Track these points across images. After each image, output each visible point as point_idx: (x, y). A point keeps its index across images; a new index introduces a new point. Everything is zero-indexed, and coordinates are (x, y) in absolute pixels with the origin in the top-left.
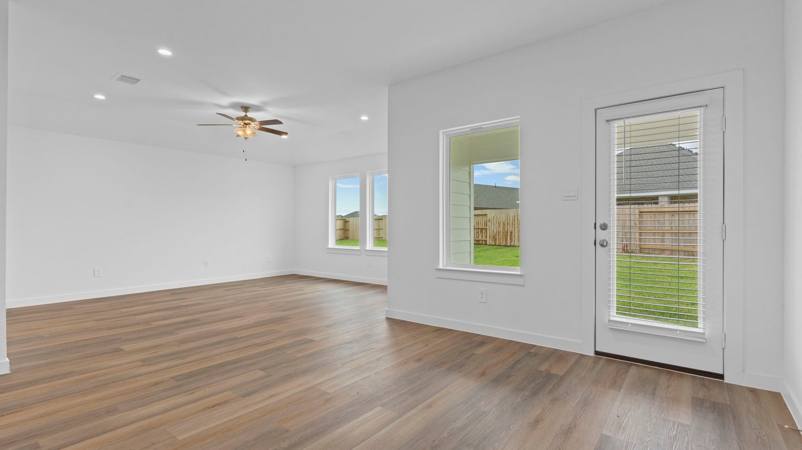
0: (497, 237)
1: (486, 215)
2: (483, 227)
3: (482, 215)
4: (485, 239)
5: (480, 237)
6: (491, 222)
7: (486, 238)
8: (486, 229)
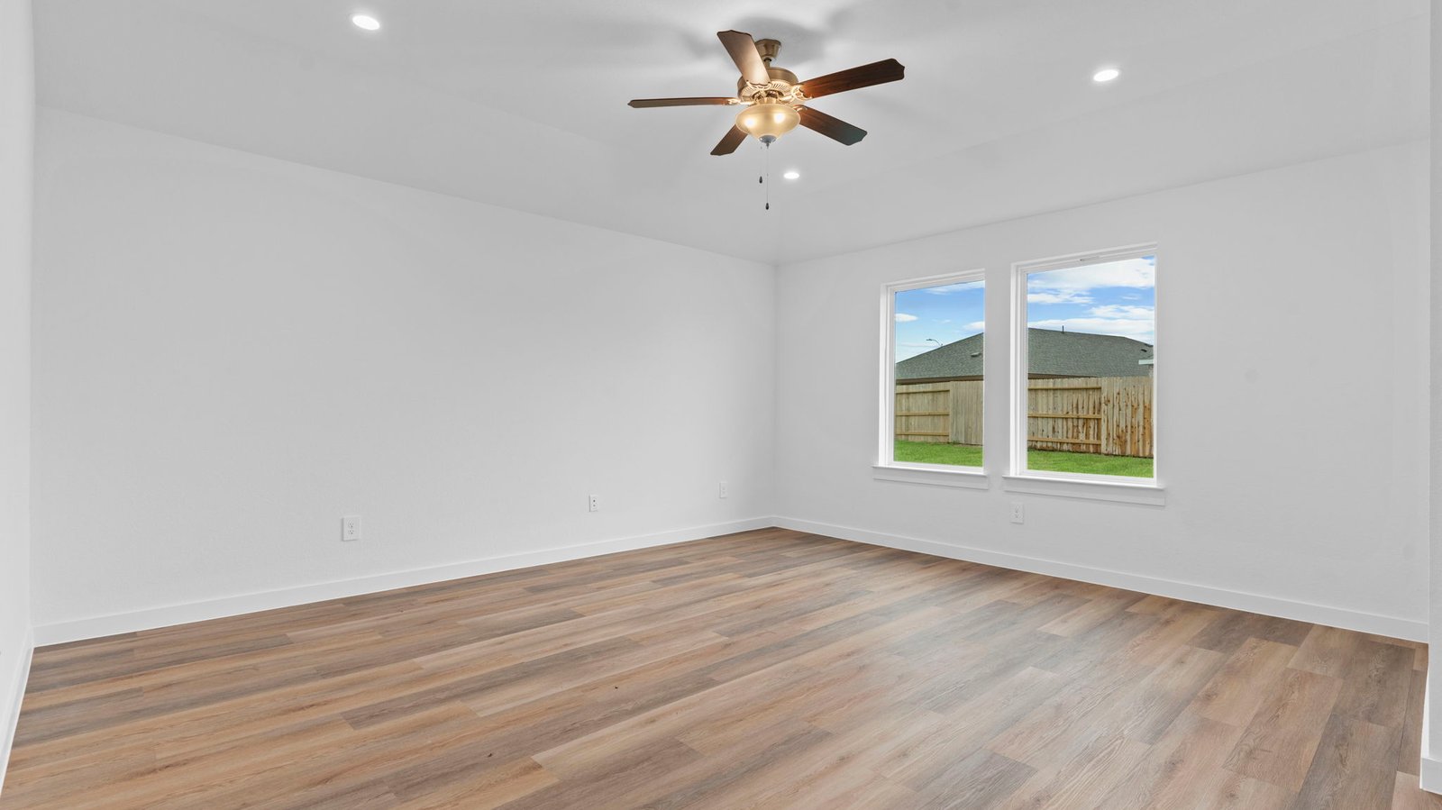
0: (1128, 438)
1: (1100, 388)
2: (1091, 415)
3: (1087, 389)
4: (1096, 442)
5: (1082, 437)
6: (1110, 405)
7: (1099, 437)
8: (1099, 420)
